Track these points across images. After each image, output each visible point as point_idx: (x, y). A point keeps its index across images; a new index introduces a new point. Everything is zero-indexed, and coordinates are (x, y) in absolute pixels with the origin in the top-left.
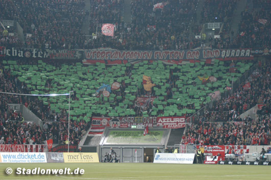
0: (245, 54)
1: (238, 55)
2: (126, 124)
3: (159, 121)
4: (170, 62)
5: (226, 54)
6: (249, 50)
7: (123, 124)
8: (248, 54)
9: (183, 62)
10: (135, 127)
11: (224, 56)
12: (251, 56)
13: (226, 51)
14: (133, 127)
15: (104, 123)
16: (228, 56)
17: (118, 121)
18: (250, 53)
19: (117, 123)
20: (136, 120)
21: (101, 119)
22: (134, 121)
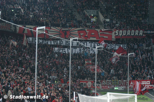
0: (139, 33)
1: (133, 35)
2: (106, 86)
3: (131, 84)
4: (81, 38)
5: (123, 33)
6: (142, 31)
7: (103, 87)
8: (141, 34)
9: (91, 38)
10: (117, 88)
11: (121, 34)
13: (123, 31)
14: (115, 88)
15: (89, 85)
16: (124, 34)
17: (100, 83)
18: (143, 33)
19: (99, 85)
20: (113, 83)
21: (87, 82)
22: (111, 83)
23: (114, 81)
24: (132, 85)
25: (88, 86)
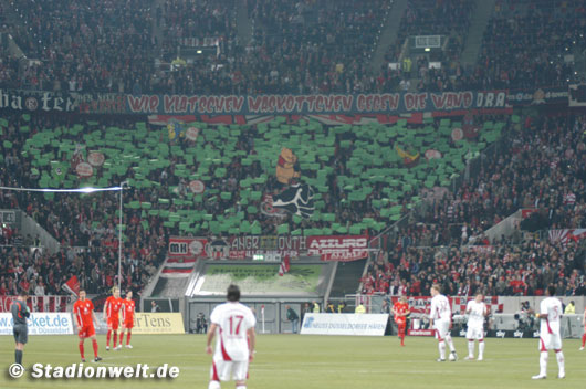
0: (494, 102)
1: (480, 105)
2: (242, 252)
3: (312, 246)
4: (336, 119)
6: (502, 94)
7: (235, 253)
8: (500, 102)
9: (363, 119)
10: (261, 257)
12: (507, 105)
14: (256, 257)
15: (195, 249)
17: (224, 244)
18: (506, 101)
20: (263, 243)
21: (189, 242)
22: (258, 245)
23: (265, 240)
24: (315, 248)
25: (192, 251)
